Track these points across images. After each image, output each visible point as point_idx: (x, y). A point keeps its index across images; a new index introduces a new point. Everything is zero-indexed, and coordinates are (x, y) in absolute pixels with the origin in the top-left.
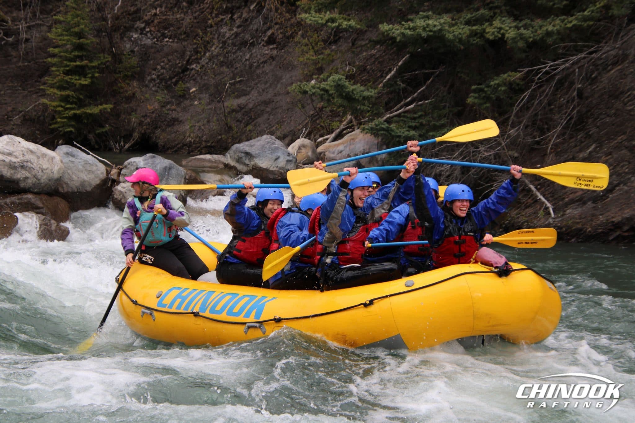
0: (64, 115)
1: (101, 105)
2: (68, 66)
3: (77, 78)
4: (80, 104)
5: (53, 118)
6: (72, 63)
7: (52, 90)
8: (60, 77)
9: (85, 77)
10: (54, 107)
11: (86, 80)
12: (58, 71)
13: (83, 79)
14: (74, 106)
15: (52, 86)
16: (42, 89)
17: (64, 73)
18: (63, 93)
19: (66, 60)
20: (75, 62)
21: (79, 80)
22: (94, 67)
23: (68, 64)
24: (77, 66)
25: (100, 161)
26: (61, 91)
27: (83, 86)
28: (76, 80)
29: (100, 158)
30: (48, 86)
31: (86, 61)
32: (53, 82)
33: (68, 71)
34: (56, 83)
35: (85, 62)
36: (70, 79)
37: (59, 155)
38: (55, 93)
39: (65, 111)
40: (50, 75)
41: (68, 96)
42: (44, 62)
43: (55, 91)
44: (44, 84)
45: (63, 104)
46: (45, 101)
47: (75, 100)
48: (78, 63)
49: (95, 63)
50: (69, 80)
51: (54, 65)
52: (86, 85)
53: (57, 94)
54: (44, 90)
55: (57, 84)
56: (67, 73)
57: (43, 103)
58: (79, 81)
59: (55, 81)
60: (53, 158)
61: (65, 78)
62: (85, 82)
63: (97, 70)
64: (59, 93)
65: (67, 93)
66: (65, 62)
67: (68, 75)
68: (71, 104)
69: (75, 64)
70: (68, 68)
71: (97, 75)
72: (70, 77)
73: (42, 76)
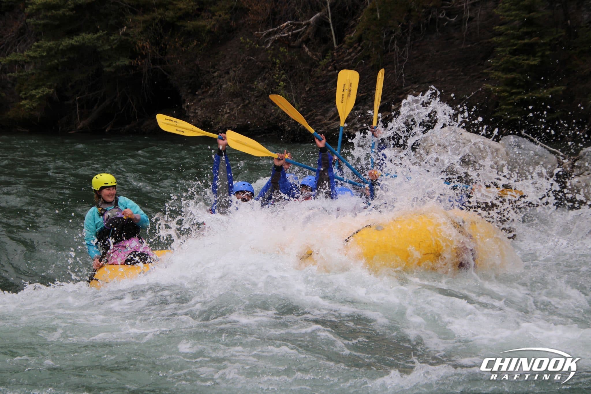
0: (510, 101)
1: (552, 87)
2: (515, 45)
3: (525, 58)
4: (528, 86)
5: (497, 105)
6: (520, 42)
7: (496, 73)
8: (505, 58)
9: (534, 56)
10: (498, 92)
11: (535, 60)
12: (503, 51)
13: (532, 59)
14: (521, 90)
15: (496, 69)
16: (486, 73)
17: (510, 53)
18: (509, 76)
19: (513, 38)
20: (524, 39)
21: (527, 60)
22: (544, 44)
23: (516, 42)
24: (525, 44)
25: (551, 152)
26: (506, 74)
27: (531, 67)
28: (523, 60)
29: (551, 149)
30: (492, 70)
31: (536, 38)
32: (498, 64)
33: (515, 50)
34: (501, 65)
35: (534, 39)
36: (517, 59)
37: (504, 147)
38: (499, 77)
39: (510, 96)
40: (494, 57)
41: (514, 79)
42: (489, 42)
43: (500, 74)
44: (488, 67)
45: (508, 89)
46: (488, 86)
47: (522, 83)
48: (526, 41)
49: (546, 40)
50: (516, 61)
51: (500, 45)
52: (534, 65)
53: (503, 78)
54: (487, 74)
55: (503, 66)
56: (513, 53)
57: (487, 89)
58: (527, 62)
59: (500, 62)
60: (497, 150)
61: (511, 59)
62: (534, 62)
63: (548, 47)
64: (504, 76)
65: (513, 76)
66: (512, 41)
67: (516, 55)
68: (518, 87)
69: (523, 42)
70: (515, 48)
71: (548, 53)
72: (517, 57)
73: (485, 58)
